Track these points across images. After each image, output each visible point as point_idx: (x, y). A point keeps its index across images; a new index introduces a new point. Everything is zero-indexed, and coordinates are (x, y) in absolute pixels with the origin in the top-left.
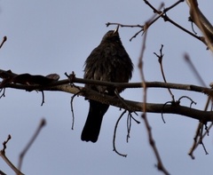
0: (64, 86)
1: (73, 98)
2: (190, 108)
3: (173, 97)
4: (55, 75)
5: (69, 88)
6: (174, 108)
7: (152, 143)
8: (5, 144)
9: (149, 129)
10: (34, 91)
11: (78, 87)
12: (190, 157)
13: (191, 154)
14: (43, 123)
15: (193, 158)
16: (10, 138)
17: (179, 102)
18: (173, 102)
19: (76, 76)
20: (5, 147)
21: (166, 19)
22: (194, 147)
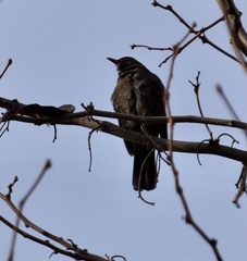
0: (81, 120)
1: (90, 134)
2: (231, 149)
3: (211, 134)
4: (70, 106)
5: (86, 121)
6: (213, 147)
7: (179, 191)
8: (10, 187)
9: (176, 174)
10: (44, 125)
11: (97, 121)
12: (234, 205)
13: (235, 202)
14: (48, 165)
15: (238, 207)
16: (16, 180)
17: (218, 141)
18: (211, 141)
19: (95, 108)
20: (11, 191)
21: (205, 40)
22: (239, 195)
